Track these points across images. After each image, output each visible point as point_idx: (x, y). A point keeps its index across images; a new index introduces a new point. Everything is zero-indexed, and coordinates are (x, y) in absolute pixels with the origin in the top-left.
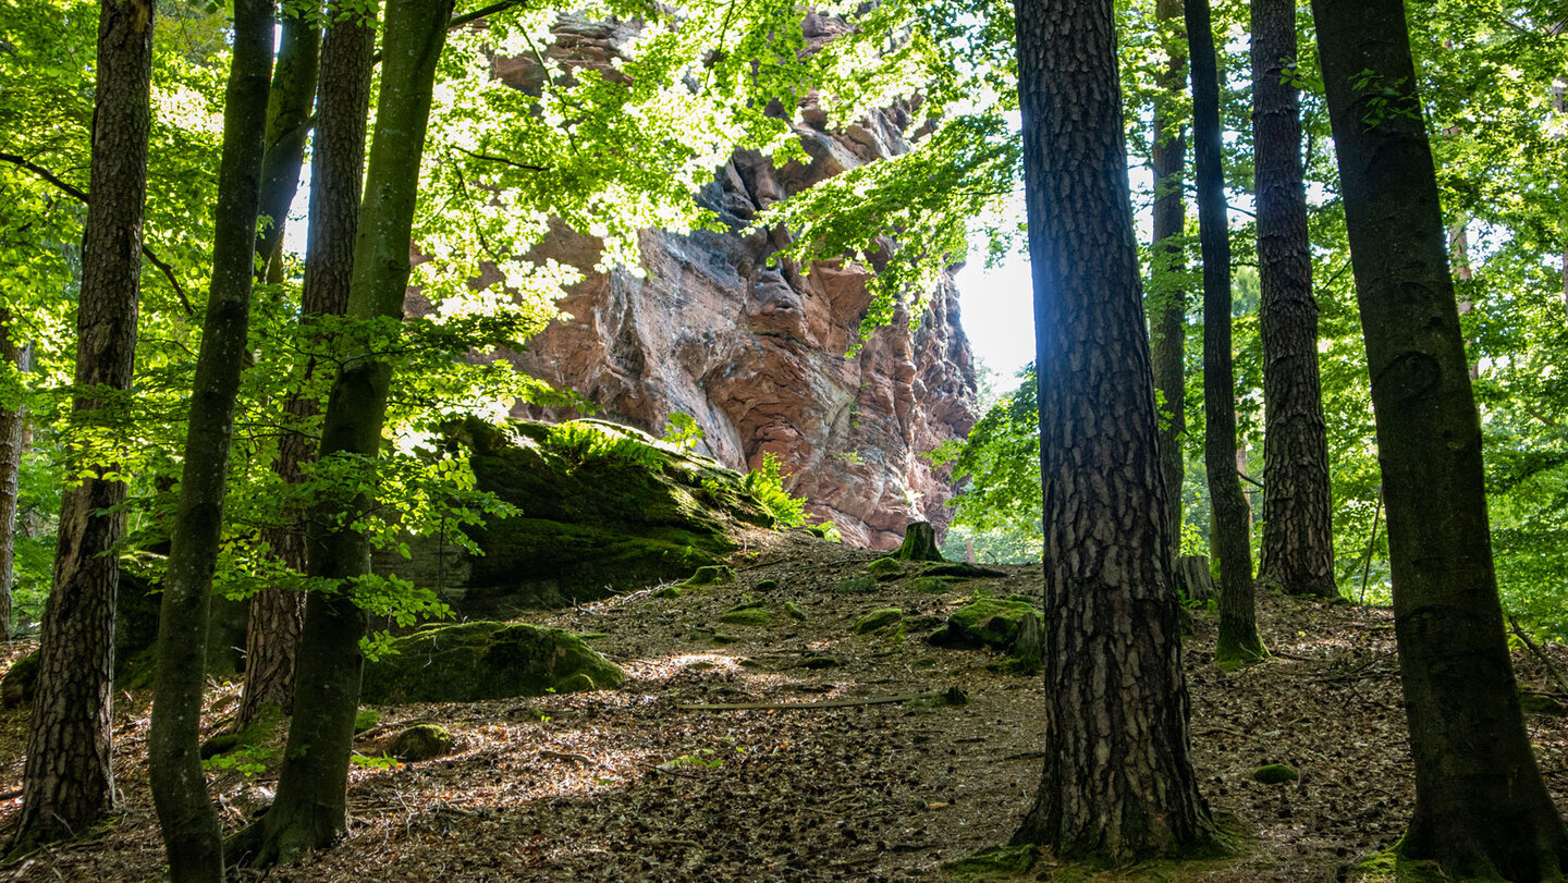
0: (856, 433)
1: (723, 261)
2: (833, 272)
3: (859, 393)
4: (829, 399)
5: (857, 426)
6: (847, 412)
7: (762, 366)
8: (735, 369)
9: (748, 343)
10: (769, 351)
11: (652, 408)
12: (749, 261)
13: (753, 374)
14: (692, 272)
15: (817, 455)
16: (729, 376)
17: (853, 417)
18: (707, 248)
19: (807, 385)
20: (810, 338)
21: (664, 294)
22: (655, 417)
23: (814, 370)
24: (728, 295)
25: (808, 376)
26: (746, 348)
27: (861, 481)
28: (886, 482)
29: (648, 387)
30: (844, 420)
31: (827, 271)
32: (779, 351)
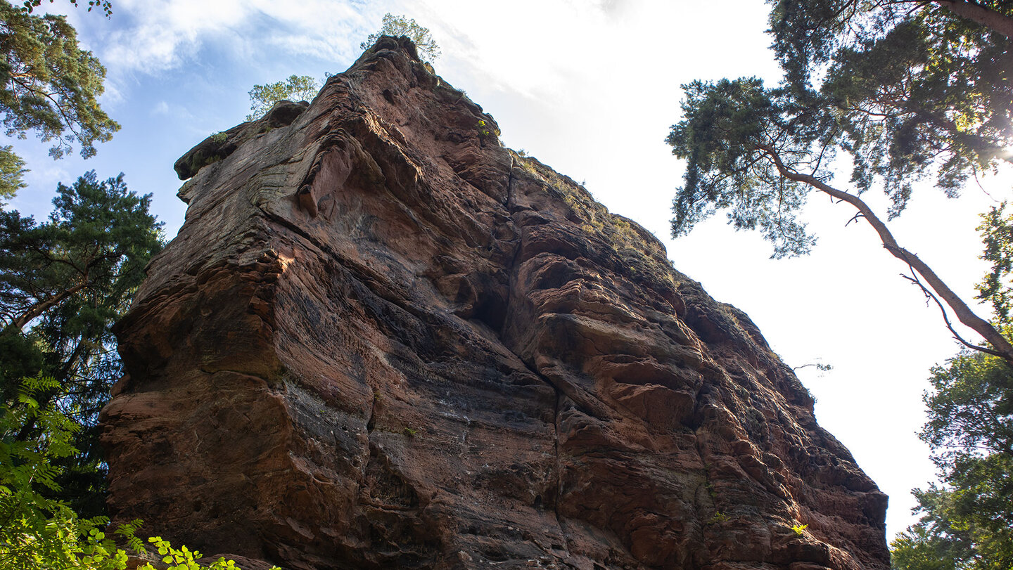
0: (718, 500)
1: (520, 416)
2: (628, 397)
3: (706, 472)
4: (677, 483)
5: (714, 495)
6: (703, 489)
7: (592, 476)
8: (568, 485)
9: (570, 463)
10: (591, 463)
11: (437, 526)
12: (549, 412)
13: (587, 484)
14: (481, 427)
15: (691, 526)
16: (565, 492)
17: (710, 490)
18: (499, 410)
19: (647, 479)
20: (634, 446)
21: (443, 444)
22: (442, 533)
23: (649, 467)
24: (533, 437)
25: (647, 472)
26: (568, 467)
27: (742, 532)
28: (770, 528)
29: (429, 511)
30: (703, 496)
31: (623, 398)
32: (599, 461)
